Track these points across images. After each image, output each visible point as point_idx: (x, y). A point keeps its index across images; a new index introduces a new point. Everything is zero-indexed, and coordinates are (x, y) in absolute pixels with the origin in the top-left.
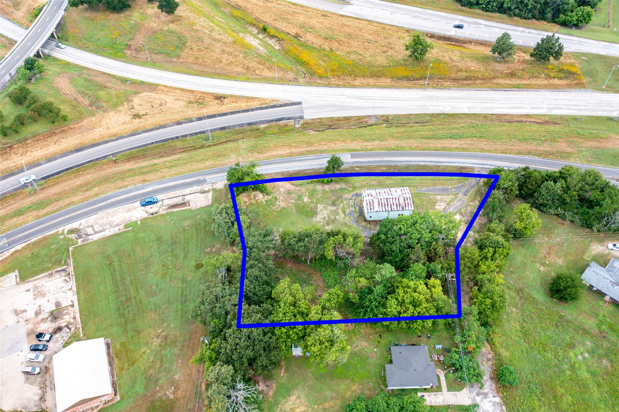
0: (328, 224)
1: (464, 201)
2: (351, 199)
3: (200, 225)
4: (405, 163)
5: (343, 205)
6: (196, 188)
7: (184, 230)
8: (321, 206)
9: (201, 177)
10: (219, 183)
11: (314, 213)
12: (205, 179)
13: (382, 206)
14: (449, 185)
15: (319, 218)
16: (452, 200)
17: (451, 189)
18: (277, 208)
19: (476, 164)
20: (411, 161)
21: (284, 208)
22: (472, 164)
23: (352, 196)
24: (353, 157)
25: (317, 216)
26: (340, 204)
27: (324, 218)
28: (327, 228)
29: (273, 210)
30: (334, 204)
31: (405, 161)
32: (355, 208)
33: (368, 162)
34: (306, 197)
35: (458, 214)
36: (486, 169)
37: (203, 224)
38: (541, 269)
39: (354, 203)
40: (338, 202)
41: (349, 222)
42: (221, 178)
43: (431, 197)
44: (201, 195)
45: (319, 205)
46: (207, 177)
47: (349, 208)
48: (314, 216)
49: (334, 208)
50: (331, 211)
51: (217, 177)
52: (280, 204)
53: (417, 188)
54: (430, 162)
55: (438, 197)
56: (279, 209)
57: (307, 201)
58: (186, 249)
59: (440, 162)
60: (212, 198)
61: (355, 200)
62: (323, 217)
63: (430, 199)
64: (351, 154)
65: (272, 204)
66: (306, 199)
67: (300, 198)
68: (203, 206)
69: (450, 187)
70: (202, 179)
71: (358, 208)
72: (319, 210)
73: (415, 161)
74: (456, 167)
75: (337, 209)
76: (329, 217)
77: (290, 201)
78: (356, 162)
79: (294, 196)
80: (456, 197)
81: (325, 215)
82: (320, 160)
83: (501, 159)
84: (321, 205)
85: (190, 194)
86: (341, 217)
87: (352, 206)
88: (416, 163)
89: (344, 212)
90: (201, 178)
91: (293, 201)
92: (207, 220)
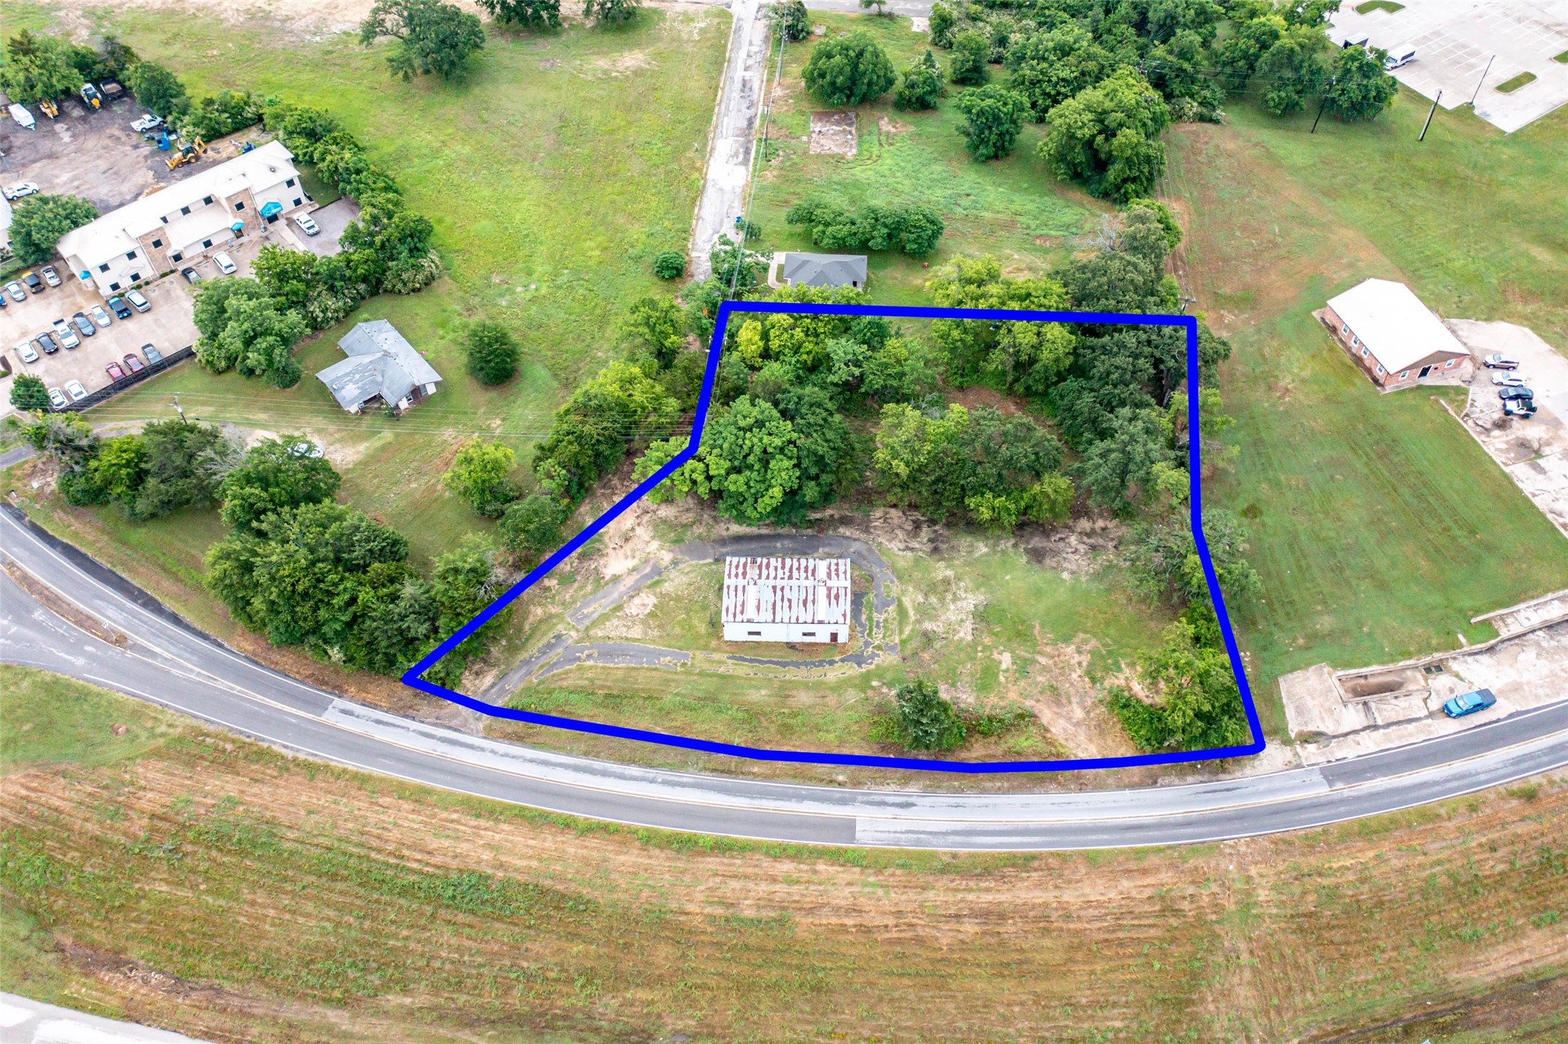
0: (946, 582)
1: (572, 616)
2: (879, 647)
3: (1288, 614)
4: (686, 778)
5: (901, 632)
6: (1348, 752)
7: (1325, 603)
8: (961, 634)
9: (1347, 793)
10: (1281, 766)
11: (982, 617)
12: (1331, 783)
13: (806, 568)
14: (591, 667)
15: (972, 601)
16: (604, 618)
17: (589, 656)
18: (1085, 642)
19: (471, 747)
20: (665, 783)
21: (1067, 639)
22: (482, 749)
23: (873, 656)
24: (849, 827)
25: (975, 606)
26: (910, 638)
27: (955, 599)
28: (949, 573)
29: (1094, 635)
30: (928, 638)
31: (684, 785)
32: (870, 619)
33: (801, 798)
34: (1004, 666)
35: (607, 578)
36: (454, 723)
37: (1281, 617)
38: (499, 422)
39: (870, 634)
40: (914, 644)
41: (892, 582)
42: (1278, 784)
43: (656, 633)
44: (1322, 729)
45: (969, 638)
46: (1322, 790)
47: (886, 620)
48: (981, 608)
49: (928, 625)
50: (934, 618)
51: (1292, 789)
52: (1077, 658)
53: (684, 665)
54: (605, 774)
55: (636, 632)
56: (1076, 640)
57: (1000, 653)
58: (1298, 553)
59: (576, 768)
60: (1283, 707)
61: (867, 644)
62: (959, 604)
63: (661, 627)
64: (852, 839)
65: (1102, 657)
66: (1006, 660)
67: (1023, 668)
68: (1298, 674)
69: (591, 663)
70: (1339, 785)
71: (864, 617)
72: (969, 625)
73: (652, 781)
74: (535, 746)
75: (918, 621)
76: (942, 600)
77: (1051, 662)
78: (843, 801)
79: (1040, 679)
80: (587, 629)
81: (952, 607)
82: (959, 826)
83: (385, 756)
84: (961, 640)
85: (1355, 732)
86: (911, 599)
87: (878, 626)
88: (651, 773)
89: (902, 612)
90: (1344, 790)
91: (1043, 660)
92: (1274, 629)
